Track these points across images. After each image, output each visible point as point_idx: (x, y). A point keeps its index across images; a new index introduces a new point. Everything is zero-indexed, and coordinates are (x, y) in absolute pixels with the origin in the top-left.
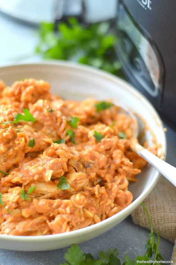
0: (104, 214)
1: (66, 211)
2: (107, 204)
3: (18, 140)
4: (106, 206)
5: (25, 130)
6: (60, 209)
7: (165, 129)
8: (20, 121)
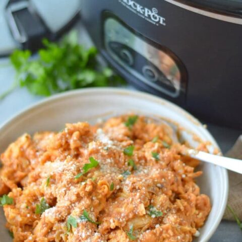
0: (193, 223)
1: (169, 234)
2: (193, 214)
3: (101, 189)
4: (193, 215)
5: (98, 177)
6: (164, 235)
7: (205, 126)
8: (89, 170)
